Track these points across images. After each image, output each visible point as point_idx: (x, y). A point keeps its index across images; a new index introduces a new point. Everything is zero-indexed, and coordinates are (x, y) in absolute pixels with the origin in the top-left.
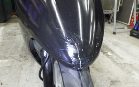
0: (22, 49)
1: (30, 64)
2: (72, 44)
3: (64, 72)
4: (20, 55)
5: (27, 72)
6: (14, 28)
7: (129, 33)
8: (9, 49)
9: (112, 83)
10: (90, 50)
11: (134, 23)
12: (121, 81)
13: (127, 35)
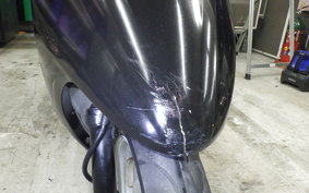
0: (41, 108)
1: (59, 144)
2: (166, 96)
3: (144, 163)
4: (35, 123)
5: (52, 160)
6: (23, 61)
7: (280, 77)
8: (10, 108)
9: (244, 187)
10: (207, 113)
11: (291, 54)
12: (264, 182)
13: (275, 81)
